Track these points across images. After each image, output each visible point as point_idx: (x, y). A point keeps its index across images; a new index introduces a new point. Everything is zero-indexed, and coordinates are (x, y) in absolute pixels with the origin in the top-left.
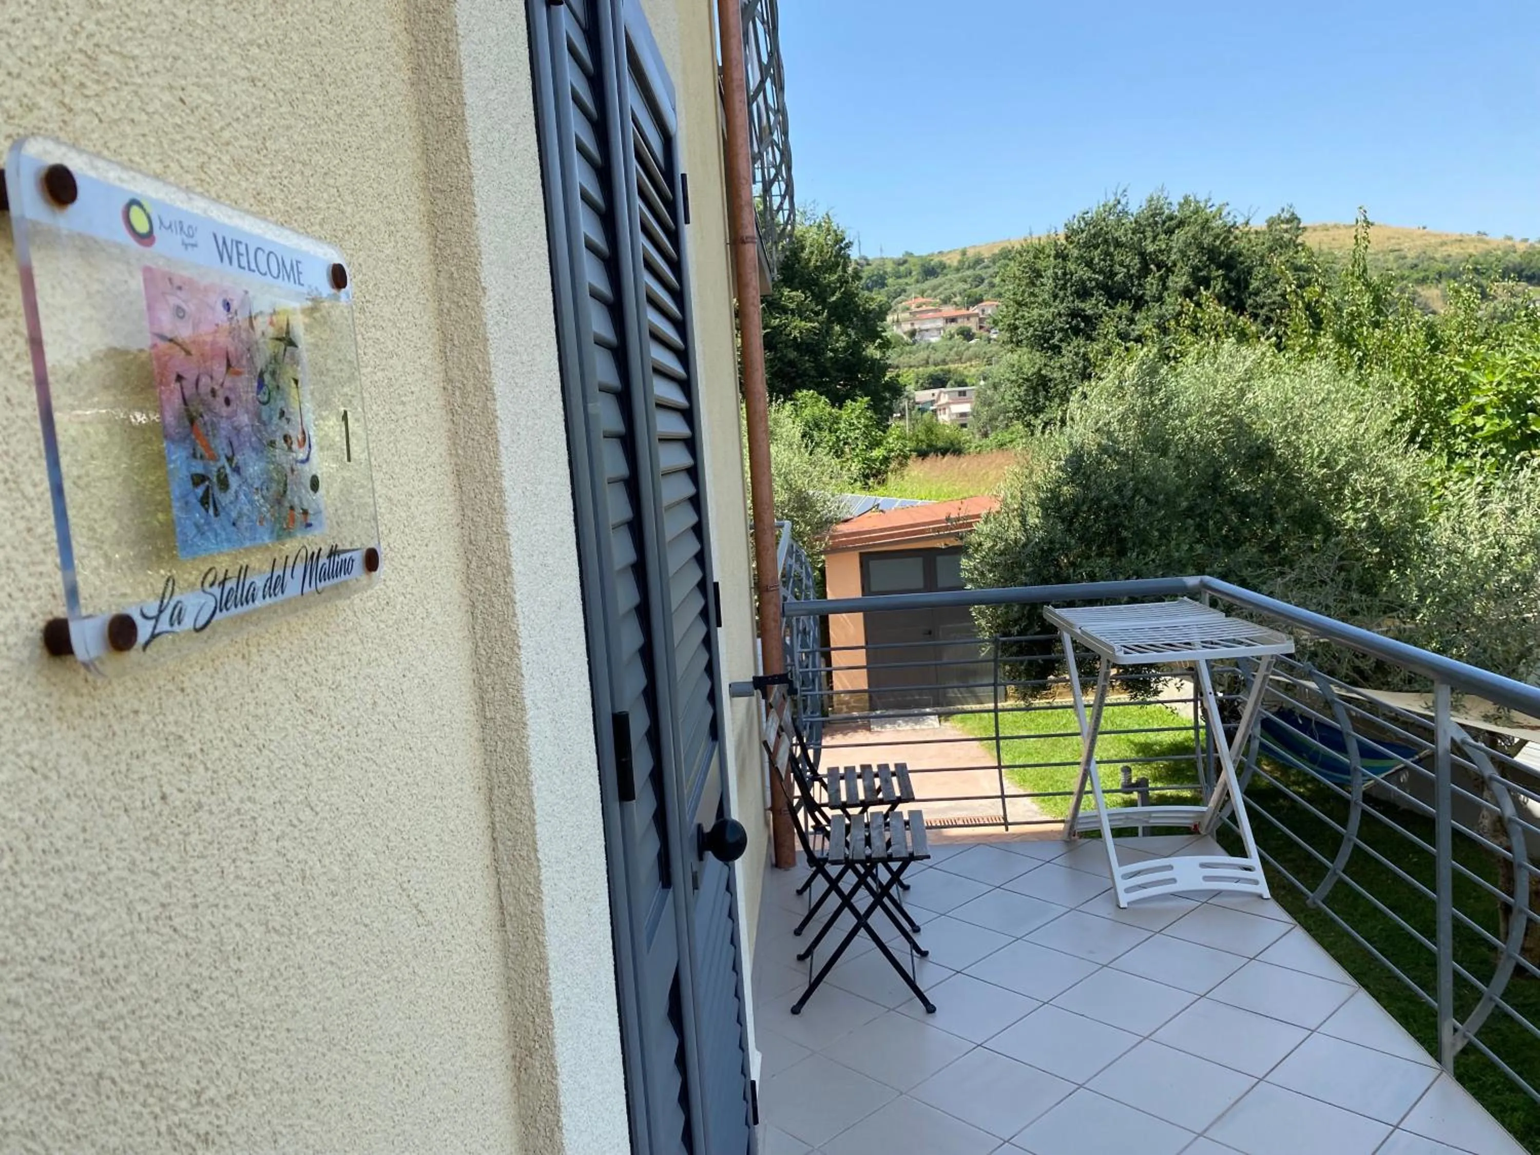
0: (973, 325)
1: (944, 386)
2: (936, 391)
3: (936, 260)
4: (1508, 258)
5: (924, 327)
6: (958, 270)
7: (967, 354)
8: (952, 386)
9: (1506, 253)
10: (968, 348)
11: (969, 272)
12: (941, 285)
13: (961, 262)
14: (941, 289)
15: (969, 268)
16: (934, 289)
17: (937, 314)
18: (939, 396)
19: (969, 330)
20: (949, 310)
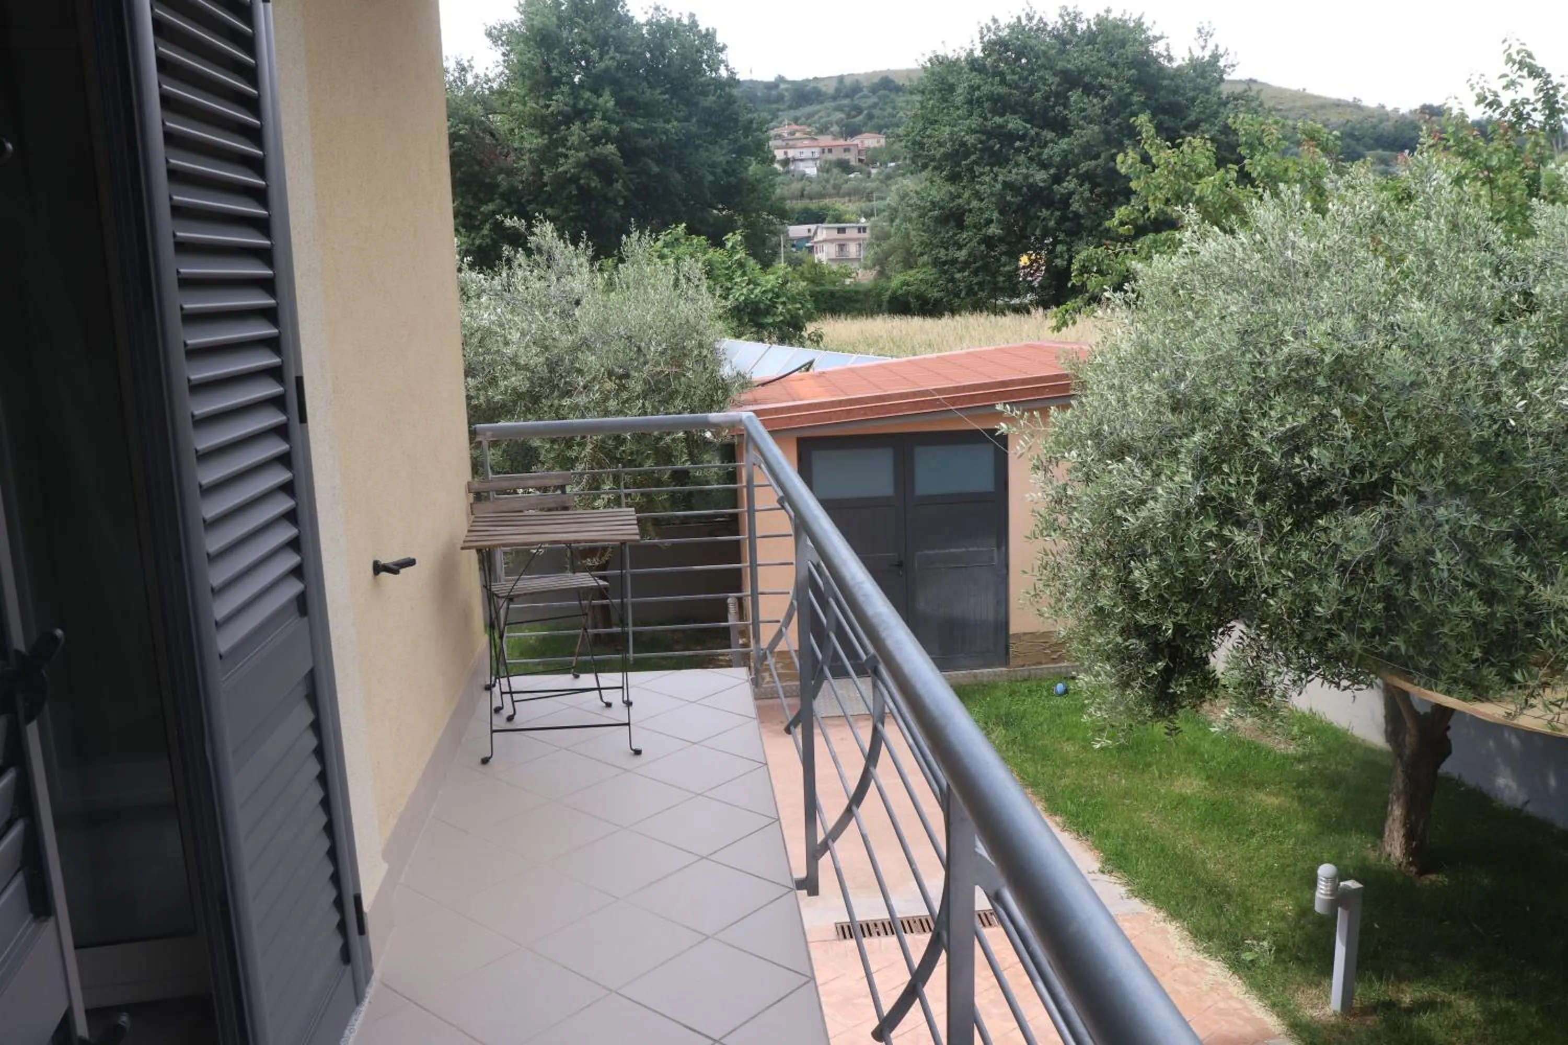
0: (852, 158)
1: (822, 222)
2: (813, 227)
3: (812, 85)
4: (1382, 126)
5: (798, 156)
6: (834, 98)
7: (845, 187)
8: (830, 222)
9: (1381, 121)
10: (846, 181)
11: (846, 102)
12: (819, 111)
13: (838, 90)
14: (816, 117)
15: (847, 96)
16: (809, 116)
17: (815, 143)
18: (816, 233)
19: (847, 162)
20: (826, 140)
